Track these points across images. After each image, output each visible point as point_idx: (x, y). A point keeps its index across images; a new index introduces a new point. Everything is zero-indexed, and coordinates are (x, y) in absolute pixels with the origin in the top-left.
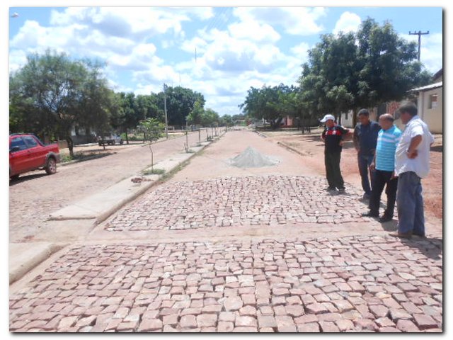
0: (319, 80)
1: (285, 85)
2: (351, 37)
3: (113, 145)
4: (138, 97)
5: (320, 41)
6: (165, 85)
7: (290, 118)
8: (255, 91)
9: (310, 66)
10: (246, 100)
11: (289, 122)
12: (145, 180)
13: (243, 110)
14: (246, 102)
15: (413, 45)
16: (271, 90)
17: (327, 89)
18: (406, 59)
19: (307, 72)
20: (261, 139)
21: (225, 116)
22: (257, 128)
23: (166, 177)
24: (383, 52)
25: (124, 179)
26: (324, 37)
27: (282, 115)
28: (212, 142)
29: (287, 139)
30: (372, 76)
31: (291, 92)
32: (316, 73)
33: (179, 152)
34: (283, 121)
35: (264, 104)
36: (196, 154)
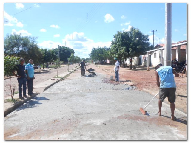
0: (117, 47)
1: (106, 47)
2: (127, 33)
4: (48, 50)
5: (117, 33)
6: (58, 46)
7: (109, 60)
8: (95, 49)
9: (114, 41)
10: (91, 52)
11: (108, 62)
13: (90, 56)
14: (91, 53)
15: (147, 36)
16: (101, 49)
17: (119, 50)
18: (146, 41)
19: (113, 43)
20: (97, 68)
21: (83, 58)
22: (95, 64)
23: (62, 79)
24: (137, 39)
25: (48, 80)
26: (118, 32)
27: (105, 59)
28: (78, 69)
29: (106, 68)
30: (134, 47)
31: (109, 50)
32: (116, 44)
33: (66, 72)
34: (106, 61)
35: (98, 55)
36: (71, 72)
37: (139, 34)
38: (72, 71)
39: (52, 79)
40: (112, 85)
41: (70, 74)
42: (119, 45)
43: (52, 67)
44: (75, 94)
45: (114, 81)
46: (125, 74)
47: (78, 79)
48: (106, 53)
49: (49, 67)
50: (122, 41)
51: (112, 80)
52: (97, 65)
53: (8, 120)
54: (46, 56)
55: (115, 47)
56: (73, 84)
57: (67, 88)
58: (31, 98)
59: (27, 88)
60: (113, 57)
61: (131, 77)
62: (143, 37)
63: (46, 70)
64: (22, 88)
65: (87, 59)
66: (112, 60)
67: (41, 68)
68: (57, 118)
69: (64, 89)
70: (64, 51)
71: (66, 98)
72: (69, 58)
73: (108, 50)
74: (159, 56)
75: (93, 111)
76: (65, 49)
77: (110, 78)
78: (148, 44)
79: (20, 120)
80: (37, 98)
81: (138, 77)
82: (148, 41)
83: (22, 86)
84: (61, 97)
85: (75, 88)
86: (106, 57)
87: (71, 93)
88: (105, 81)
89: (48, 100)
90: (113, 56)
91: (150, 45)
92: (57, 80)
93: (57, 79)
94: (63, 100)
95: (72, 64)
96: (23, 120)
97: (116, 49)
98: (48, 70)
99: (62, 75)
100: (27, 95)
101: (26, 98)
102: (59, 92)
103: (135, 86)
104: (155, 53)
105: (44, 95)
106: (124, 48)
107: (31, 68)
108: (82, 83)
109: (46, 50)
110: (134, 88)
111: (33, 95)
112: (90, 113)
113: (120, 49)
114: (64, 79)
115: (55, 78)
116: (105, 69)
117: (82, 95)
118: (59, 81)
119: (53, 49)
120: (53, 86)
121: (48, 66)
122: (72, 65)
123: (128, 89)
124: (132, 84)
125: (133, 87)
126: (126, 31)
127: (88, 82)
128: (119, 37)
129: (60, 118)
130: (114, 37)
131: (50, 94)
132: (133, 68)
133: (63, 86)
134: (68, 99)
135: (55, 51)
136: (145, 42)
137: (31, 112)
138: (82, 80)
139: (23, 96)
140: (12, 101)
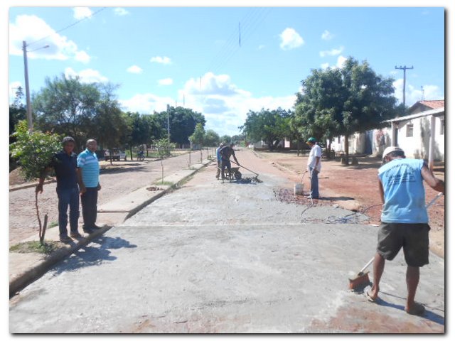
0: (310, 108)
1: (283, 109)
2: (337, 72)
3: (119, 160)
4: (142, 116)
5: (311, 74)
6: (168, 106)
7: (288, 140)
8: (254, 114)
9: (303, 94)
10: (245, 122)
11: (287, 144)
12: (158, 189)
13: (242, 131)
14: (245, 124)
15: (391, 81)
16: (270, 113)
17: (316, 117)
18: (385, 92)
19: (300, 99)
20: (258, 159)
21: (225, 136)
22: (256, 149)
23: (174, 187)
24: (363, 87)
25: (138, 188)
26: (315, 71)
27: (279, 138)
28: (213, 161)
29: (282, 160)
30: (354, 108)
31: (289, 116)
32: (308, 102)
33: (184, 168)
34: (281, 143)
35: (262, 127)
36: (197, 171)
37: (367, 76)
38: (198, 166)
39: (149, 186)
40: (301, 208)
41: (193, 174)
42: (316, 104)
43: (153, 156)
44: (203, 233)
45: (304, 198)
46: (333, 178)
47: (214, 188)
48: (282, 125)
49: (145, 155)
50: (323, 93)
51: (301, 193)
52: (258, 153)
53: (17, 311)
54: (138, 129)
55: (306, 109)
56: (200, 201)
57: (183, 212)
58: (89, 240)
59: (81, 214)
60: (300, 135)
61: (348, 187)
62: (378, 84)
63: (137, 165)
64: (68, 212)
65: (236, 138)
66: (295, 141)
67: (125, 159)
68: (150, 312)
69: (177, 214)
70: (180, 117)
71: (179, 245)
72: (191, 134)
73: (286, 115)
74: (420, 132)
75: (255, 295)
76: (183, 114)
77: (295, 188)
78: (393, 100)
79: (46, 312)
80: (105, 241)
81: (368, 186)
82: (392, 94)
83: (69, 208)
84: (168, 239)
85: (203, 215)
86: (281, 132)
87: (195, 228)
88: (283, 195)
89: (131, 249)
90: (300, 130)
91: (398, 104)
92: (160, 192)
93: (160, 187)
94: (171, 249)
95: (200, 150)
96: (54, 314)
97: (309, 114)
98: (143, 164)
99: (174, 178)
100: (81, 231)
101: (76, 241)
102: (163, 224)
103: (363, 212)
104: (408, 123)
105: (124, 231)
106: (330, 111)
107: (92, 161)
108: (223, 199)
109: (137, 115)
110: (362, 217)
111: (96, 232)
112: (245, 301)
113: (320, 115)
114: (177, 189)
115: (157, 184)
116: (280, 164)
117: (221, 236)
118: (164, 193)
119: (155, 113)
120: (149, 206)
121: (142, 153)
122: (199, 152)
123: (345, 221)
124: (355, 208)
125: (358, 214)
126: (333, 68)
127: (238, 197)
128: (317, 85)
129: (157, 313)
130: (304, 84)
131: (141, 229)
132: (350, 163)
133: (174, 206)
134: (185, 246)
135: (159, 118)
136: (384, 96)
137: (81, 286)
138: (223, 192)
139: (69, 235)
140: (40, 247)
